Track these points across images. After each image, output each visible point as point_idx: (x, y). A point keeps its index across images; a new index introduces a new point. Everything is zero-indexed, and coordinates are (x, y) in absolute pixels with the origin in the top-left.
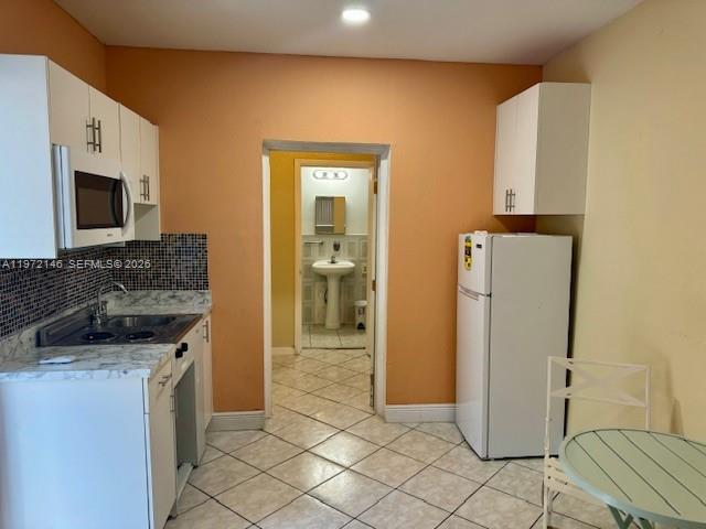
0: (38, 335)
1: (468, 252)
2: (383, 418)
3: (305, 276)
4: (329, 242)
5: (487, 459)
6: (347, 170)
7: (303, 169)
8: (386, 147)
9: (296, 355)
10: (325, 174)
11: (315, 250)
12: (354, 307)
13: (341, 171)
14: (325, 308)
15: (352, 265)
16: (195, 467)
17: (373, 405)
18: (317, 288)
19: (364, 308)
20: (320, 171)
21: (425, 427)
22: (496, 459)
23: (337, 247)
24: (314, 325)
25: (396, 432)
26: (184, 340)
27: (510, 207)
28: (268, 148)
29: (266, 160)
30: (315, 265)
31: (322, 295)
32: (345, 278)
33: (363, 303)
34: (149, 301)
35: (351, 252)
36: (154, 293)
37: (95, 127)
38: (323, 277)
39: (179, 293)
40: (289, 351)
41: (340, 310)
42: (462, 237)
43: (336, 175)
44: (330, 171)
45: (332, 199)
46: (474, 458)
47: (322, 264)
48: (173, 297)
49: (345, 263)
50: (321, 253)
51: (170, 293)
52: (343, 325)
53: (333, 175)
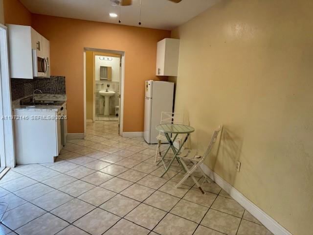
0: (21, 102)
1: (147, 86)
2: (122, 136)
3: (96, 96)
4: (106, 84)
5: (150, 144)
6: (113, 58)
7: (96, 56)
8: (123, 52)
9: (93, 122)
10: (104, 58)
11: (100, 87)
12: (115, 108)
13: (110, 58)
14: (104, 108)
15: (114, 92)
16: (64, 146)
17: (119, 134)
18: (101, 100)
19: (118, 108)
20: (102, 57)
21: (134, 138)
22: (153, 144)
23: (108, 86)
24: (100, 114)
25: (125, 139)
26: (62, 106)
27: (159, 73)
28: (85, 49)
29: (85, 54)
30: (100, 92)
31: (102, 103)
32: (112, 97)
33: (118, 107)
34: (46, 97)
35: (114, 88)
36: (48, 95)
37: (39, 43)
38: (103, 97)
39: (56, 95)
40: (91, 121)
41: (109, 109)
42: (146, 81)
43: (108, 59)
44: (106, 58)
45: (107, 67)
46: (146, 144)
47: (103, 91)
48: (54, 96)
49: (111, 92)
50: (103, 88)
51: (53, 95)
52: (110, 115)
53: (107, 59)
